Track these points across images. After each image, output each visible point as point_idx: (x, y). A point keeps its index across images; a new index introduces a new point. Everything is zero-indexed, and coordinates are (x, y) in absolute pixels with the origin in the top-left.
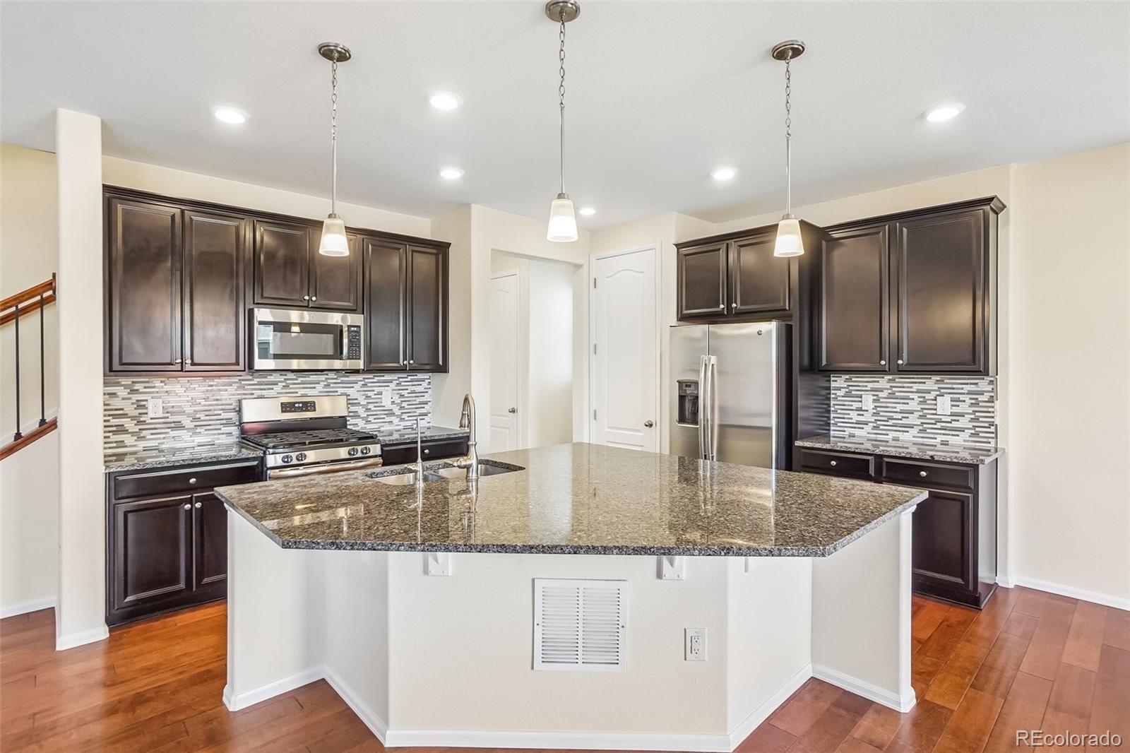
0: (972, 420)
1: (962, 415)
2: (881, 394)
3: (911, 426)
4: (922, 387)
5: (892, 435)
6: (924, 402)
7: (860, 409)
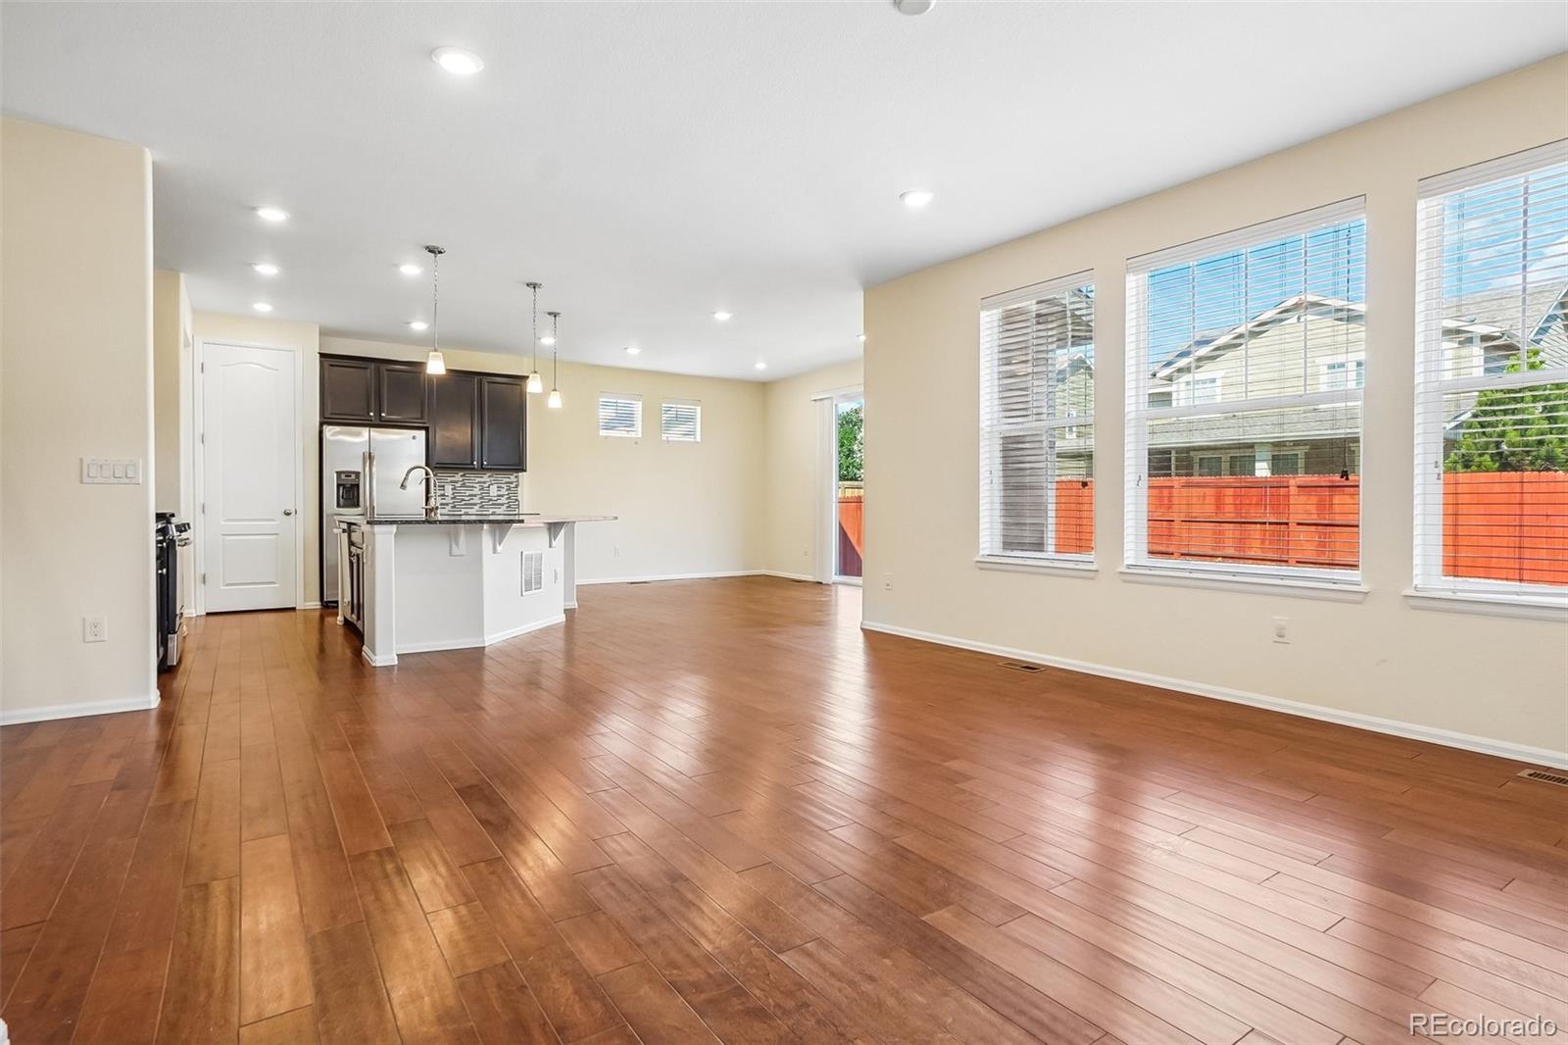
0: (507, 499)
1: (502, 496)
2: (457, 485)
3: (475, 504)
4: (481, 479)
5: (463, 511)
6: (482, 489)
7: (444, 495)
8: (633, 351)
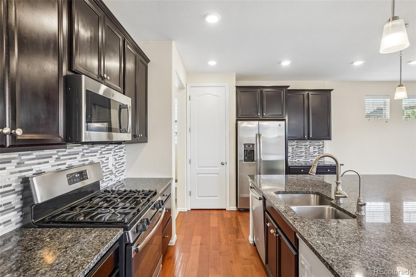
0: (318, 153)
2: (294, 147)
3: (303, 156)
4: (306, 144)
6: (306, 149)
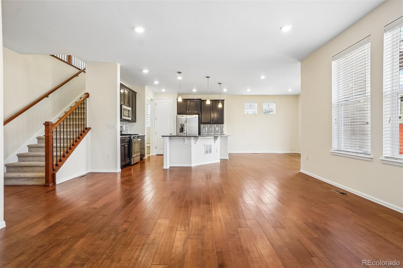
1: (219, 130)
2: (208, 127)
4: (214, 126)
6: (214, 128)
7: (205, 130)
8: (249, 90)
